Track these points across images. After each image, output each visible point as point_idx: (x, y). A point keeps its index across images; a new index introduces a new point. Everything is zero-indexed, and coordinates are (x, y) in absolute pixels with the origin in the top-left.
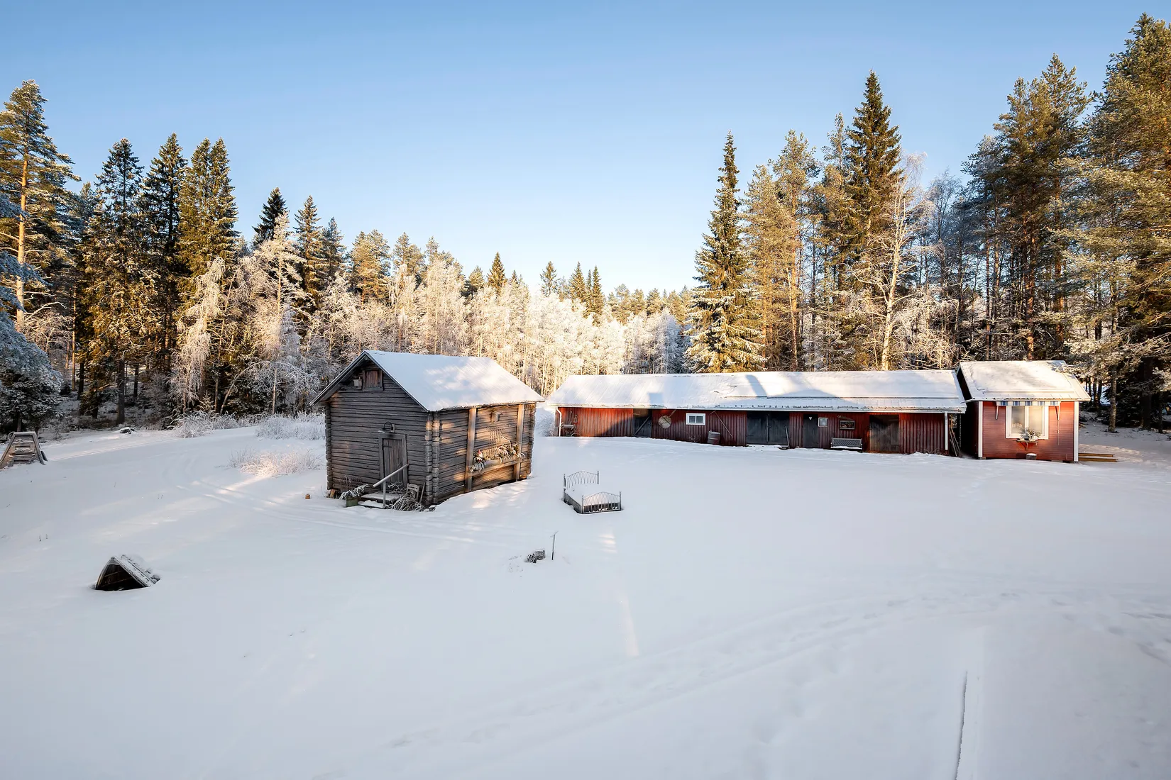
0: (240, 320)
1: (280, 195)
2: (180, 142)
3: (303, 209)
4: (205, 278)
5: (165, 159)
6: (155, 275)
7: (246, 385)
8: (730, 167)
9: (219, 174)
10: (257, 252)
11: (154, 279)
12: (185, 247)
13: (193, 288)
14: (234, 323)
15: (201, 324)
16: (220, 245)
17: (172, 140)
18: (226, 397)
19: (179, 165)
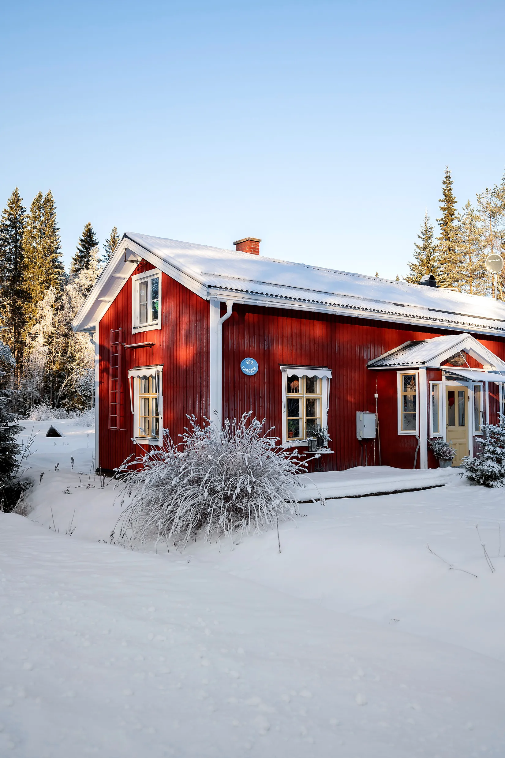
0: (65, 336)
1: (91, 228)
2: (21, 195)
3: (109, 238)
4: (43, 303)
5: (11, 209)
6: (9, 301)
7: (72, 388)
8: (449, 199)
9: (49, 219)
10: (76, 280)
11: (8, 304)
12: (28, 279)
13: (34, 311)
14: (62, 338)
15: (41, 340)
16: (52, 276)
17: (16, 193)
18: (58, 398)
19: (20, 213)
